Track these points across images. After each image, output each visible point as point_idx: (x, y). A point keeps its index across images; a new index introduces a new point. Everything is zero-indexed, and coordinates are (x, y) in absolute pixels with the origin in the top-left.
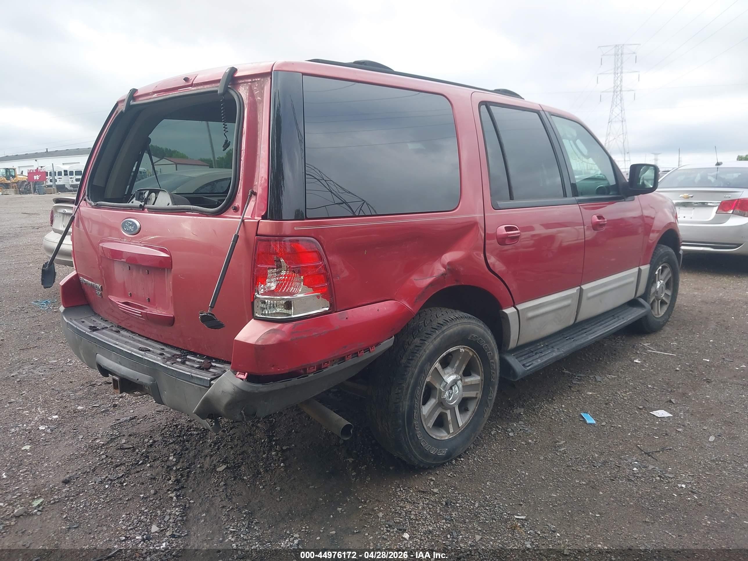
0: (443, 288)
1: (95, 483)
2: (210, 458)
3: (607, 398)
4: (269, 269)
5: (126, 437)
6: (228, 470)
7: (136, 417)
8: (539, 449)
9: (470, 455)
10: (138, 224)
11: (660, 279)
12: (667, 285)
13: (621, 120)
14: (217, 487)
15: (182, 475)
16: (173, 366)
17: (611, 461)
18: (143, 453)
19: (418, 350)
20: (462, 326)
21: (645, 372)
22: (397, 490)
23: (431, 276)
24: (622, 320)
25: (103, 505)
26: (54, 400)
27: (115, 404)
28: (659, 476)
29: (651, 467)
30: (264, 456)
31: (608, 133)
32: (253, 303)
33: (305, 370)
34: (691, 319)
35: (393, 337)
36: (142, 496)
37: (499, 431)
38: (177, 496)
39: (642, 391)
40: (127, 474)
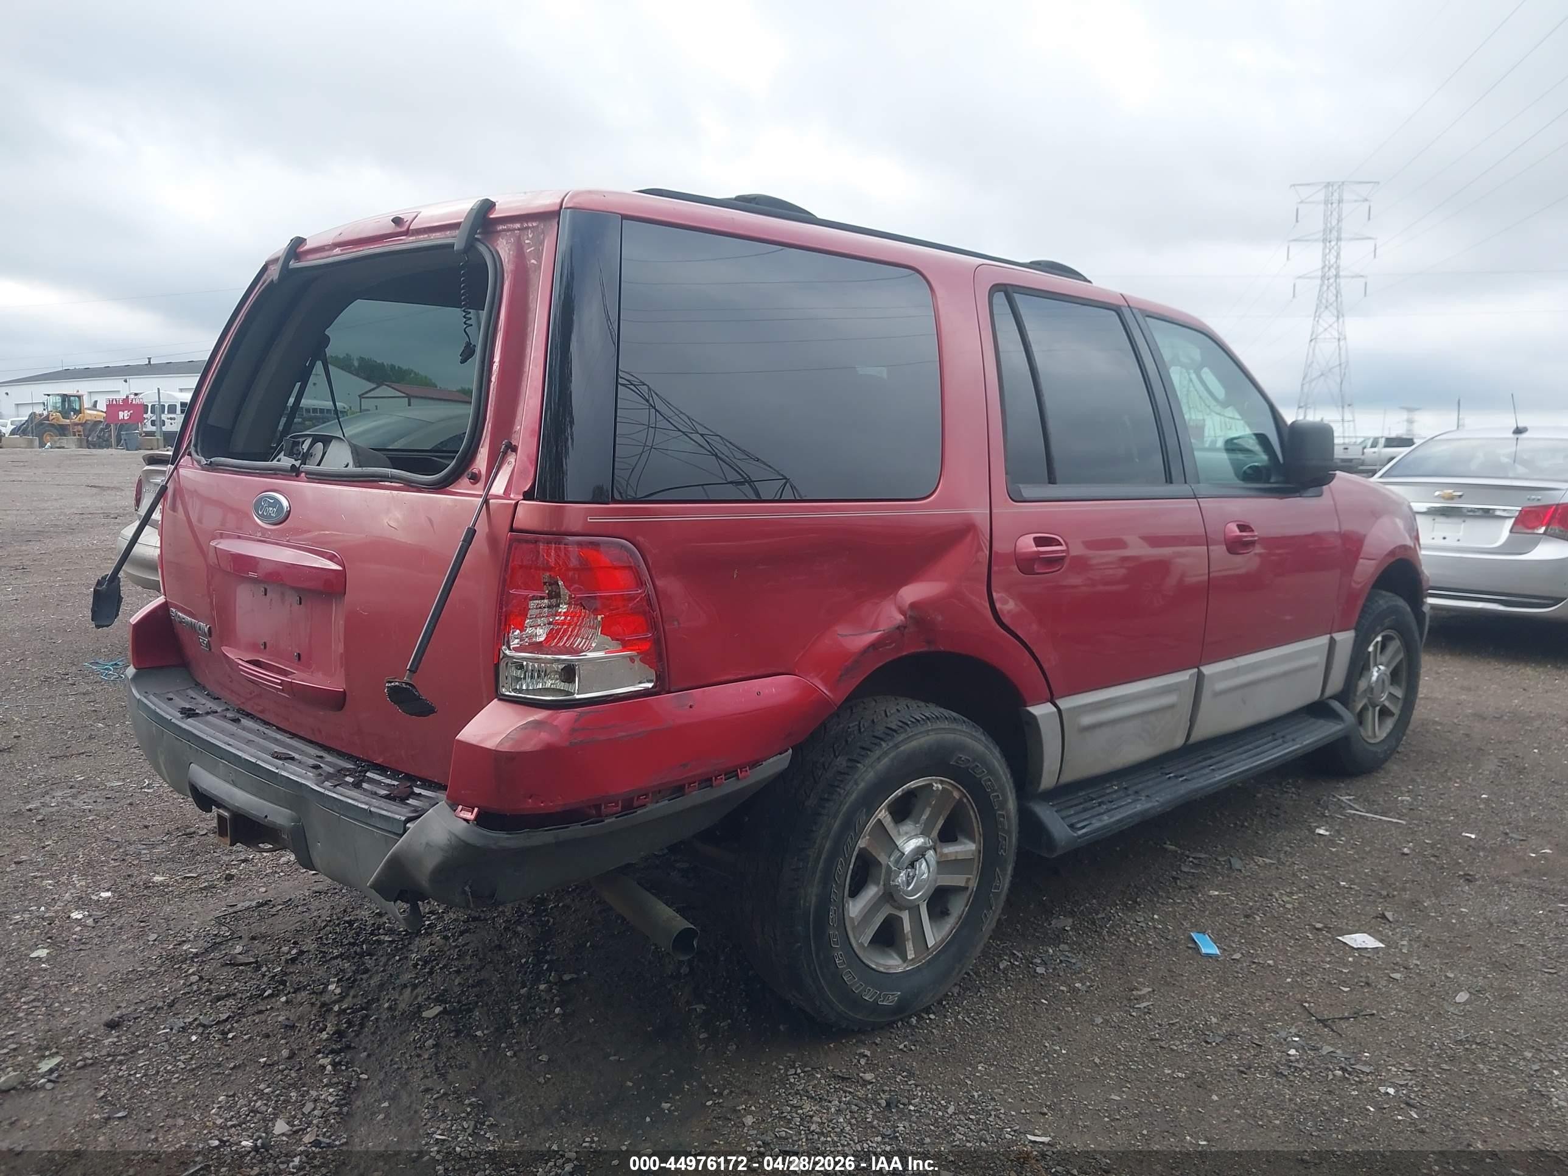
0: (900, 655)
1: (171, 1029)
2: (412, 991)
3: (1251, 904)
4: (534, 598)
5: (245, 940)
6: (446, 1017)
7: (270, 901)
8: (1095, 1002)
9: (950, 1007)
10: (285, 503)
11: (1378, 662)
12: (1394, 676)
13: (1337, 336)
14: (418, 1051)
15: (350, 1023)
16: (335, 790)
17: (1243, 1033)
18: (276, 975)
19: (842, 781)
20: (939, 736)
21: (1336, 854)
22: (789, 1073)
23: (873, 629)
24: (1290, 743)
25: (183, 1075)
26: (108, 862)
27: (229, 874)
28: (1342, 1069)
29: (1326, 1049)
30: (524, 991)
31: (1309, 362)
32: (497, 666)
33: (598, 807)
34: (1446, 750)
35: (790, 751)
36: (263, 1060)
37: (1017, 963)
38: (335, 1065)
39: (1326, 893)
40: (238, 1015)
